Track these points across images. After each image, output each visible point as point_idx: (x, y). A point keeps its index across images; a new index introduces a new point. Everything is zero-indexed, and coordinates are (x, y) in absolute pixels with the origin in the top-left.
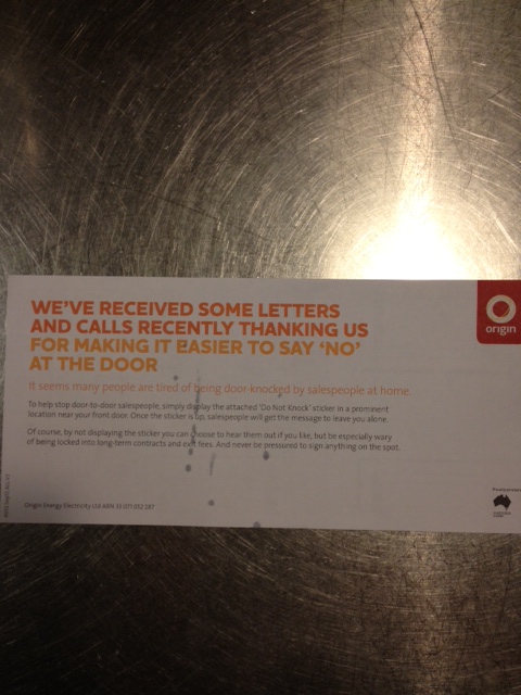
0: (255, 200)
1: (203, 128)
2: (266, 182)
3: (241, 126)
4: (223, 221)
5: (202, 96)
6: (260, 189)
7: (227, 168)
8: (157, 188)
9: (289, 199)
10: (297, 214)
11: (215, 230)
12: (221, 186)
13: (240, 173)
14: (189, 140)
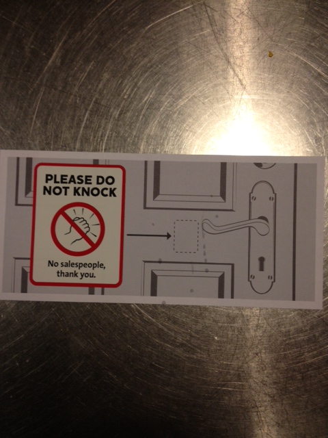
0: (99, 83)
1: (65, 42)
2: (105, 72)
3: (88, 39)
4: (80, 97)
5: (64, 22)
6: (102, 76)
7: (81, 65)
8: (39, 79)
9: (120, 82)
10: (125, 91)
11: (76, 102)
12: (78, 76)
13: (89, 67)
14: (57, 50)
